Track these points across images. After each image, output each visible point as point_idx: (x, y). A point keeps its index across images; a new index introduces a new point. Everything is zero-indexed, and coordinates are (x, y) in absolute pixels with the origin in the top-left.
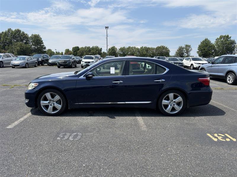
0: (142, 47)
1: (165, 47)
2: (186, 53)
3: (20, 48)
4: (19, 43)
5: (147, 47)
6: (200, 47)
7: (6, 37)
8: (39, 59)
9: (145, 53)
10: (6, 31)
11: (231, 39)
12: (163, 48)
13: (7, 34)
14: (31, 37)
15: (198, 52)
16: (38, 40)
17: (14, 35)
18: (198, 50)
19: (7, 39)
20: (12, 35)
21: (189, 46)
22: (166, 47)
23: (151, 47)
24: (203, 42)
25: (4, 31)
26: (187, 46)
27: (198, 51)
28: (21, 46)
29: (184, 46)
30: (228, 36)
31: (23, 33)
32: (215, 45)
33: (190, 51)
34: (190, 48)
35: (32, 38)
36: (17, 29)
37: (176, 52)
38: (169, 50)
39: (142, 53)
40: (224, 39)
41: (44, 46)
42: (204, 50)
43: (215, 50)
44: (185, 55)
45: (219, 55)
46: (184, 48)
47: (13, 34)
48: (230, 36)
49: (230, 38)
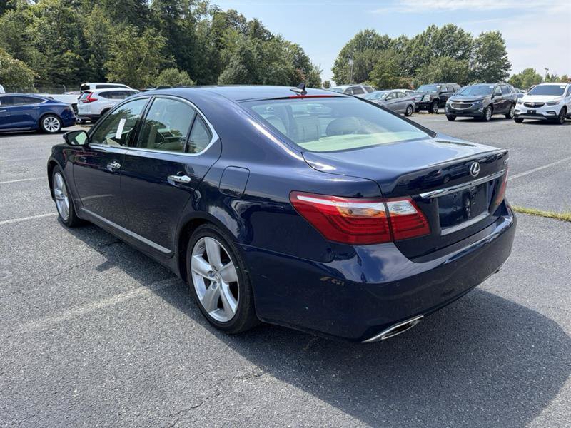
3: (443, 72)
4: (443, 59)
7: (422, 46)
8: (426, 97)
10: (424, 32)
13: (424, 38)
14: (477, 40)
16: (492, 48)
17: (438, 41)
19: (422, 51)
20: (433, 42)
25: (421, 33)
28: (446, 66)
31: (461, 33)
35: (480, 43)
36: (448, 26)
41: (507, 61)
47: (438, 38)
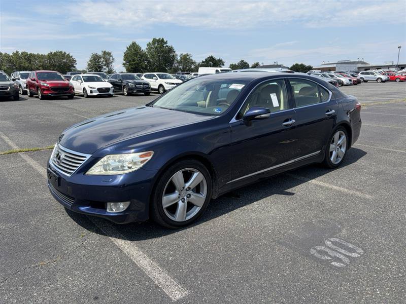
0: (17, 52)
1: (65, 53)
2: (105, 65)
5: (29, 53)
6: (126, 56)
9: (27, 65)
11: (167, 45)
12: (63, 55)
15: (124, 64)
18: (124, 60)
21: (109, 54)
22: (67, 53)
23: (36, 54)
24: (130, 47)
26: (105, 53)
27: (124, 62)
29: (100, 53)
30: (163, 39)
32: (147, 53)
33: (111, 63)
34: (111, 58)
37: (89, 65)
38: (75, 61)
39: (19, 63)
40: (158, 44)
42: (134, 61)
43: (149, 62)
44: (105, 69)
45: (155, 69)
46: (101, 58)
48: (165, 40)
49: (166, 43)
